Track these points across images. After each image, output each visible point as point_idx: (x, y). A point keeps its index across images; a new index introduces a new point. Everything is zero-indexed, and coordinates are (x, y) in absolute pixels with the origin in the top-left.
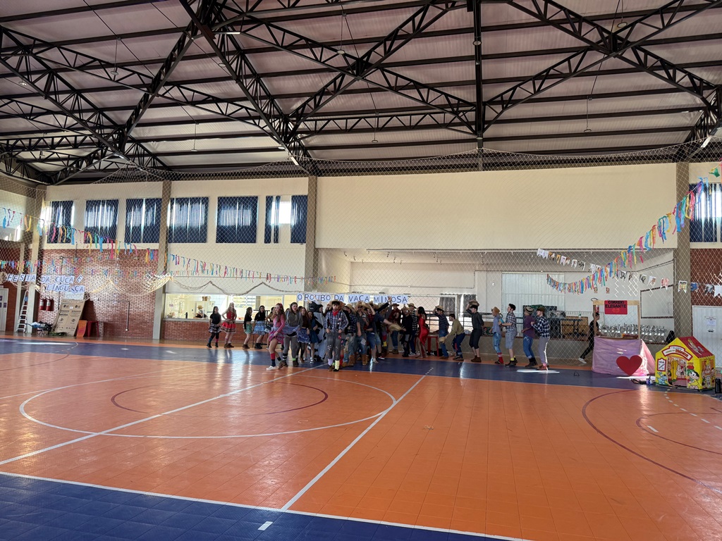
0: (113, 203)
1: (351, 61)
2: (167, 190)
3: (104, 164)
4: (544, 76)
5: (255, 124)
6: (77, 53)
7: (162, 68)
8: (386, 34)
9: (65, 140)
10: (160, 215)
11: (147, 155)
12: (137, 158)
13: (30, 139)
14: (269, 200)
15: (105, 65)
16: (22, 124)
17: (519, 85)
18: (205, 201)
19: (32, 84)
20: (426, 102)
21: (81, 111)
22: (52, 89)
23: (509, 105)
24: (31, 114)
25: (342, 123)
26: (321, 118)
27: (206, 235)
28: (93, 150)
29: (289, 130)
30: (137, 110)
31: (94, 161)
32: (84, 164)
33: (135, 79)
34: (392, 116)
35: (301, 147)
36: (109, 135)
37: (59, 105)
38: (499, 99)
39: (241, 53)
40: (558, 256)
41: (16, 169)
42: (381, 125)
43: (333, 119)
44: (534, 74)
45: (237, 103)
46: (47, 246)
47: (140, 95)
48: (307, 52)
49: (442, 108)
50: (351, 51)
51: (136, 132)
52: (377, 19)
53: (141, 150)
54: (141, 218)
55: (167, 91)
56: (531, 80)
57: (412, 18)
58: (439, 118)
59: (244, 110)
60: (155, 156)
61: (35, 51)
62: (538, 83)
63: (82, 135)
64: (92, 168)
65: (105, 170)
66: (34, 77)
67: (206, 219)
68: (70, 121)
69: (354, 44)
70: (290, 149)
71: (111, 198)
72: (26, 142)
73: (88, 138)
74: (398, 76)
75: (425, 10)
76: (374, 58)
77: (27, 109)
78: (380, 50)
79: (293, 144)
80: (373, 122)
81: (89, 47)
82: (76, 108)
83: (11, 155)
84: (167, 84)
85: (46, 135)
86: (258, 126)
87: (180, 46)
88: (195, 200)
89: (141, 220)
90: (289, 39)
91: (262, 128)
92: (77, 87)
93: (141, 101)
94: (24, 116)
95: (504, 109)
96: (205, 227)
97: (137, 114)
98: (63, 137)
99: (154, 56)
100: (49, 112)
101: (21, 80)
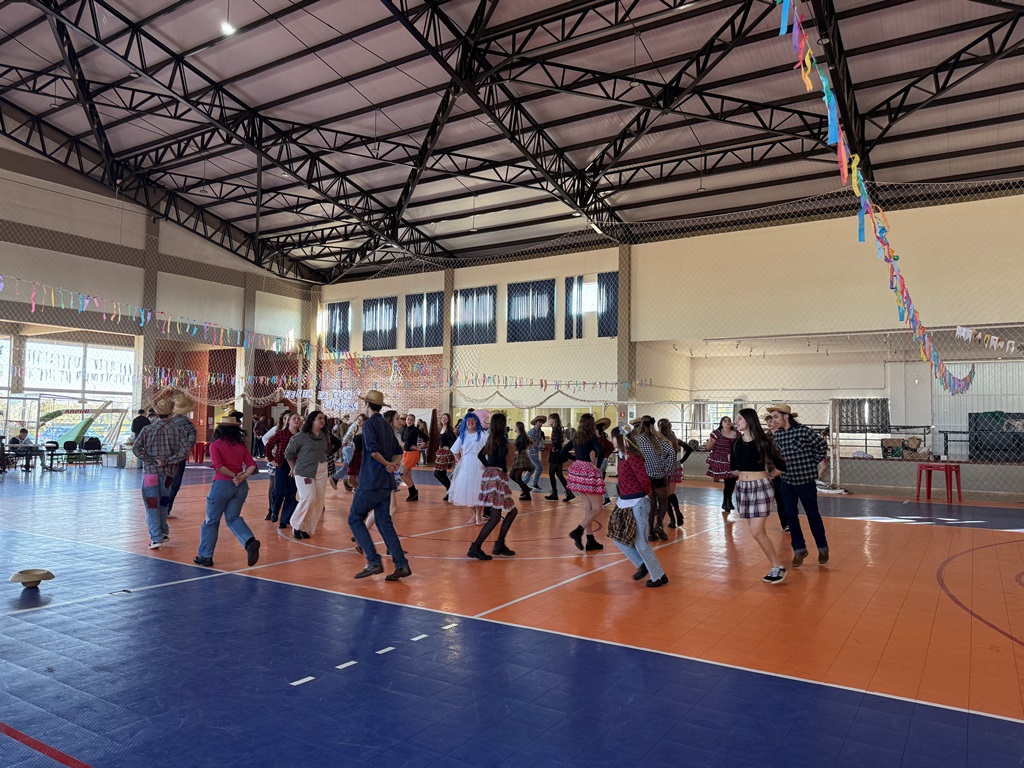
0: (392, 301)
1: (656, 90)
2: (450, 281)
3: (379, 255)
4: (952, 64)
5: (543, 188)
6: (337, 132)
7: (428, 136)
8: (699, 47)
9: (334, 231)
10: (443, 313)
11: (423, 241)
12: (412, 245)
13: (300, 234)
14: (569, 282)
15: (366, 141)
16: (290, 218)
17: (913, 84)
18: (493, 290)
19: (294, 174)
20: (770, 129)
21: (347, 197)
22: (315, 176)
23: (900, 115)
24: (297, 206)
25: (655, 171)
26: (628, 167)
27: (495, 334)
28: (366, 240)
29: (586, 189)
30: (407, 187)
31: (368, 252)
32: (358, 258)
33: (400, 153)
34: (725, 152)
35: (606, 208)
36: (380, 220)
37: (324, 193)
38: (885, 107)
39: (515, 103)
40: (987, 336)
41: (289, 270)
42: (710, 165)
43: (643, 167)
44: (936, 65)
45: (519, 164)
46: (325, 356)
47: (406, 171)
48: (595, 89)
49: (793, 133)
50: (654, 77)
51: (408, 215)
52: (683, 30)
53: (416, 235)
54: (422, 317)
55: (437, 161)
56: (931, 73)
57: (731, 22)
58: (795, 145)
59: (528, 172)
60: (432, 240)
61: (295, 136)
62: (942, 76)
63: (351, 224)
64: (366, 261)
65: (380, 262)
66: (296, 166)
67: (495, 314)
68: (338, 211)
69: (656, 67)
70: (587, 213)
71: (389, 294)
72: (296, 238)
73: (359, 227)
74: (724, 98)
75: (746, 8)
76: (685, 81)
77: (293, 200)
78: (692, 69)
79: (593, 206)
80: (698, 163)
81: (349, 122)
82: (342, 193)
83: (282, 253)
84: (435, 153)
85: (315, 228)
86: (547, 190)
87: (444, 107)
88: (481, 291)
89: (422, 320)
90: (571, 77)
91: (551, 192)
92: (340, 170)
93: (410, 177)
94: (289, 209)
95: (893, 121)
96: (494, 324)
97: (406, 194)
98: (333, 228)
99: (418, 123)
100: (315, 201)
101: (282, 171)
